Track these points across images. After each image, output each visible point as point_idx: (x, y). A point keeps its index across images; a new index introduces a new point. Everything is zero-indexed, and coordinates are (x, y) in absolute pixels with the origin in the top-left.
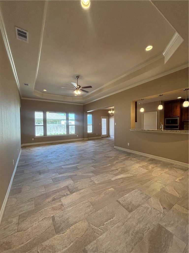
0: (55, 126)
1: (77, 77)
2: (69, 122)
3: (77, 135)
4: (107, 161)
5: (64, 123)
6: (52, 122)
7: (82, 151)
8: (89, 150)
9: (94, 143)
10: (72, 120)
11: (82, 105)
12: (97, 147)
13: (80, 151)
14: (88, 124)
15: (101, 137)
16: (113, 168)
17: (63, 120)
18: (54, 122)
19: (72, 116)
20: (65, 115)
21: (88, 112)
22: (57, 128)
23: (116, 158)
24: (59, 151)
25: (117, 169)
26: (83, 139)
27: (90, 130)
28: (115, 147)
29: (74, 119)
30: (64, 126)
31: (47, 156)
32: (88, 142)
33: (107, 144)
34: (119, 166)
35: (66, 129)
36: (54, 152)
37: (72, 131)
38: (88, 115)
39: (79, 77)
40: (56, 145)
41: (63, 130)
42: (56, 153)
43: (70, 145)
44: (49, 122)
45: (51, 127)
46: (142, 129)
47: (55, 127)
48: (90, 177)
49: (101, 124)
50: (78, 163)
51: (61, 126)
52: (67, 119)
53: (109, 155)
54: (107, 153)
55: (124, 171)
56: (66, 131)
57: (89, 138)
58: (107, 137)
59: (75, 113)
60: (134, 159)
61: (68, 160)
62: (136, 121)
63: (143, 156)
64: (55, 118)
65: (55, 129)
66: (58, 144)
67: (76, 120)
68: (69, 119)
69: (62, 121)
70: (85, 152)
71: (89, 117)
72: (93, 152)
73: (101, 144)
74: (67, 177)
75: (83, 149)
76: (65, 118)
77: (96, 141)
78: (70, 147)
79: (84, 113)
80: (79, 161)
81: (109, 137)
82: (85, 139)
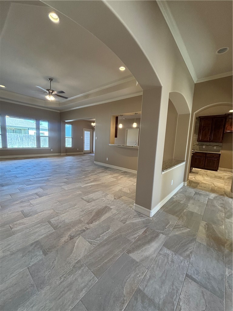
0: (19, 136)
1: (50, 79)
2: (41, 132)
3: (51, 149)
4: (82, 174)
5: (32, 132)
6: (14, 130)
7: (56, 166)
8: (65, 165)
9: (72, 159)
10: (45, 130)
11: (59, 112)
12: (75, 163)
13: (54, 166)
14: (66, 137)
15: (82, 153)
16: (87, 179)
17: (32, 129)
18: (18, 130)
19: (44, 125)
20: (35, 122)
21: (66, 121)
22: (22, 139)
23: (93, 171)
24: (25, 166)
25: (90, 180)
26: (60, 154)
27: (69, 143)
28: (95, 162)
29: (48, 129)
30: (33, 138)
31: (10, 171)
32: (66, 157)
33: (88, 160)
34: (93, 177)
35: (36, 141)
36: (20, 167)
37: (45, 144)
38: (67, 126)
39: (52, 80)
40: (22, 160)
41: (31, 143)
42: (22, 168)
43: (41, 161)
44: (9, 131)
45: (12, 137)
46: (125, 145)
47: (19, 138)
48: (61, 186)
49: (83, 137)
50: (50, 176)
51: (29, 137)
52: (38, 128)
53: (87, 169)
54: (85, 168)
55: (95, 180)
56: (36, 144)
57: (68, 154)
58: (91, 153)
59: (48, 121)
60: (109, 172)
61: (39, 174)
62: (116, 136)
63: (118, 170)
64: (18, 126)
65: (20, 140)
66: (24, 159)
67: (50, 130)
68: (40, 128)
69: (30, 130)
70: (60, 167)
71: (68, 128)
72: (70, 167)
73: (81, 160)
74: (36, 187)
75: (57, 164)
76: (35, 127)
77: (76, 156)
78: (41, 162)
79: (60, 123)
80: (51, 174)
81: (92, 153)
82: (62, 154)
